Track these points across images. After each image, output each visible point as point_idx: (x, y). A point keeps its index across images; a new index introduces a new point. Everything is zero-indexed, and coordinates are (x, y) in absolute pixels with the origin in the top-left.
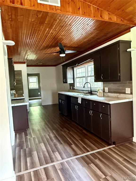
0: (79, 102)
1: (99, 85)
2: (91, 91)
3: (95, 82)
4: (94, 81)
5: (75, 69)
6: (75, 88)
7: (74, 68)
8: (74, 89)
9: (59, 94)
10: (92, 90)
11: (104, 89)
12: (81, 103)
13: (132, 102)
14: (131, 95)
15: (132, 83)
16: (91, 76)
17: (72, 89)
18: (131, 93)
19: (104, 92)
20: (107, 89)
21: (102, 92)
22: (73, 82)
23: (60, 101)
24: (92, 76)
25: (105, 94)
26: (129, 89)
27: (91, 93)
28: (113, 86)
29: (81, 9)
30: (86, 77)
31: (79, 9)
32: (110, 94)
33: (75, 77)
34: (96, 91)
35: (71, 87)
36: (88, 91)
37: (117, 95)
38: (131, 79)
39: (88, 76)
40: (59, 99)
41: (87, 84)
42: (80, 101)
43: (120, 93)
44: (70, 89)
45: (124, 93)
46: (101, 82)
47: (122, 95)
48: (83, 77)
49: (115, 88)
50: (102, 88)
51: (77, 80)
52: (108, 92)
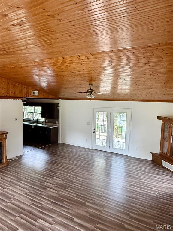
4: (41, 116)
11: (45, 121)
13: (58, 127)
15: (58, 120)
16: (37, 113)
18: (58, 124)
20: (47, 121)
24: (40, 113)
25: (46, 124)
26: (57, 122)
28: (51, 120)
32: (49, 124)
34: (42, 122)
36: (36, 121)
38: (58, 118)
39: (34, 113)
42: (33, 127)
43: (53, 123)
45: (55, 123)
52: (48, 123)
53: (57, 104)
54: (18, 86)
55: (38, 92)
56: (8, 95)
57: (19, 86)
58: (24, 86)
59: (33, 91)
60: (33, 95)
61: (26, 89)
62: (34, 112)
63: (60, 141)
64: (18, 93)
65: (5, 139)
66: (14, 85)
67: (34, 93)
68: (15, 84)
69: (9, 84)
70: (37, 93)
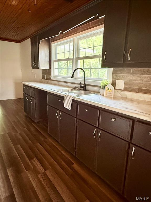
0: (65, 106)
2: (85, 84)
6: (52, 77)
7: (51, 43)
8: (50, 79)
9: (24, 85)
11: (114, 83)
12: (70, 109)
17: (47, 78)
20: (120, 84)
22: (48, 68)
23: (27, 97)
25: (117, 93)
30: (74, 60)
32: (129, 94)
33: (53, 59)
35: (45, 76)
36: (80, 84)
40: (25, 94)
44: (43, 78)
48: (68, 59)
49: (143, 82)
51: (56, 65)
52: (125, 90)
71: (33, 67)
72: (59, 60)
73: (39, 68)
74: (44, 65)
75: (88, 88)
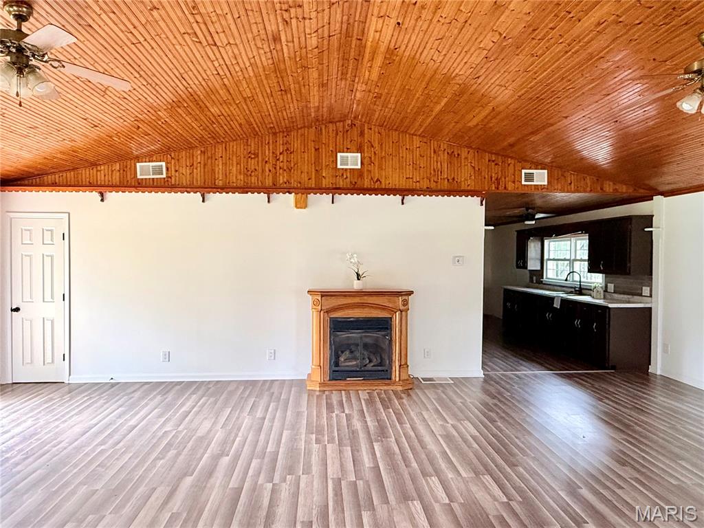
0: (555, 306)
1: (597, 279)
2: (580, 288)
3: (589, 272)
4: (586, 270)
5: (546, 242)
6: (545, 280)
8: (540, 282)
9: (506, 291)
10: (582, 287)
11: (606, 286)
12: (559, 308)
13: (651, 308)
14: (650, 298)
15: (651, 279)
16: (581, 260)
17: (537, 282)
18: (651, 296)
19: (606, 291)
20: (611, 287)
21: (602, 292)
22: (539, 268)
23: (509, 304)
24: (585, 260)
25: (608, 296)
26: (649, 289)
27: (580, 291)
28: (622, 281)
29: (573, 184)
30: (572, 262)
31: (570, 184)
32: (616, 296)
33: (546, 257)
34: (591, 290)
35: (534, 278)
36: (575, 288)
37: (629, 298)
38: (651, 274)
39: (576, 260)
41: (573, 275)
42: (557, 305)
43: (633, 294)
44: (531, 281)
45: (641, 294)
46: (601, 275)
47: (636, 298)
48: (565, 260)
50: (604, 285)
52: (614, 293)
53: (648, 220)
54: (466, 158)
55: (546, 171)
56: (433, 185)
57: (470, 157)
58: (487, 156)
59: (524, 171)
60: (523, 183)
61: (496, 164)
62: (573, 258)
63: (658, 366)
64: (466, 180)
65: (404, 311)
66: (451, 155)
67: (530, 177)
68: (456, 153)
69: (435, 152)
70: (541, 177)
71: (518, 267)
72: (554, 260)
73: (527, 268)
74: (533, 265)
75: (584, 291)
